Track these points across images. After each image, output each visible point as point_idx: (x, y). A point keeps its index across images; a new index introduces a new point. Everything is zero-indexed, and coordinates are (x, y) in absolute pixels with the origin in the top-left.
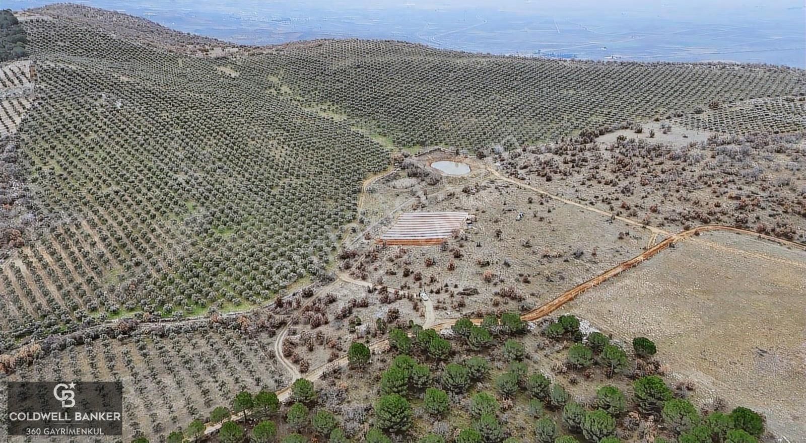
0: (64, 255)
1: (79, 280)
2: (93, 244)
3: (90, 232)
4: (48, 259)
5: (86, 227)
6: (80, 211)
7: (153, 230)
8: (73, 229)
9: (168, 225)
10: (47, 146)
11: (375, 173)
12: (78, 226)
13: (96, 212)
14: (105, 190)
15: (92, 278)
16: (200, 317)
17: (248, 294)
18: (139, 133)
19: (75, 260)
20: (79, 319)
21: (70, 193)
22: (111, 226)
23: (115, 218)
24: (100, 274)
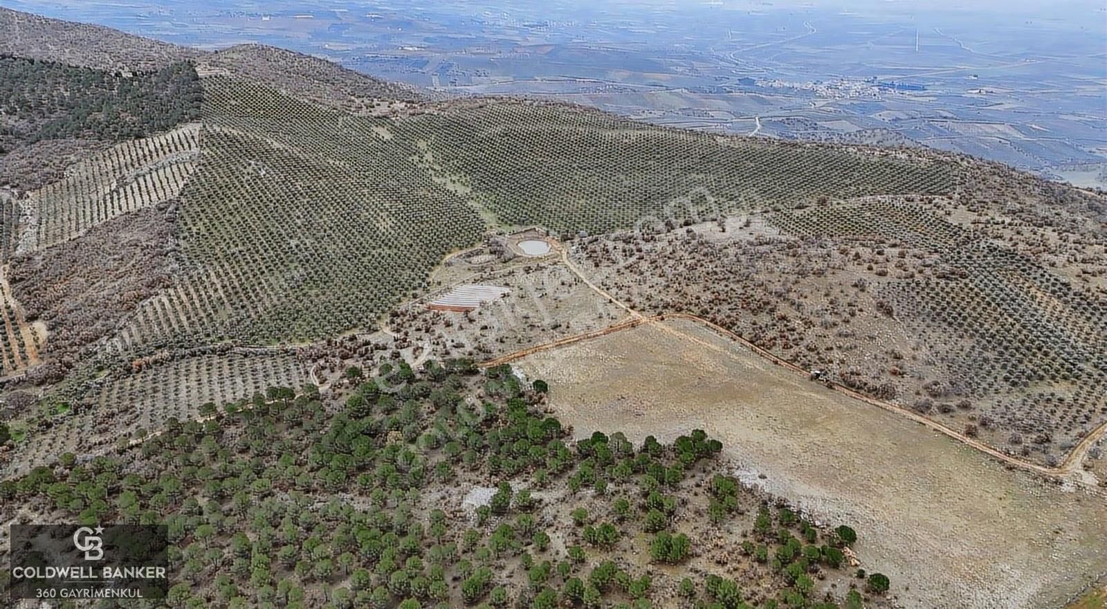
0: (195, 296)
1: (203, 314)
2: (216, 290)
3: (216, 281)
4: (184, 298)
5: (213, 278)
6: (212, 264)
7: (260, 283)
8: (204, 278)
9: (272, 280)
10: (199, 209)
11: (461, 248)
12: (208, 276)
13: (222, 266)
14: (234, 249)
15: (211, 314)
16: (275, 347)
17: (312, 334)
18: (271, 201)
19: (201, 301)
20: (197, 340)
21: (207, 250)
22: (231, 278)
23: (235, 272)
24: (216, 311)
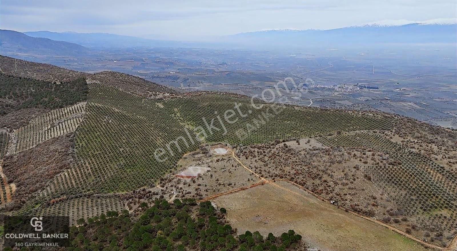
0: (79, 172)
1: (82, 180)
2: (88, 170)
3: (88, 166)
4: (74, 173)
5: (87, 164)
6: (87, 159)
7: (107, 167)
8: (83, 165)
9: (112, 165)
10: (83, 136)
11: (190, 151)
12: (85, 164)
13: (91, 160)
14: (97, 153)
15: (85, 180)
16: (112, 194)
17: (127, 188)
18: (113, 133)
19: (81, 174)
20: (78, 191)
21: (86, 153)
22: (94, 165)
23: (96, 162)
24: (87, 179)
